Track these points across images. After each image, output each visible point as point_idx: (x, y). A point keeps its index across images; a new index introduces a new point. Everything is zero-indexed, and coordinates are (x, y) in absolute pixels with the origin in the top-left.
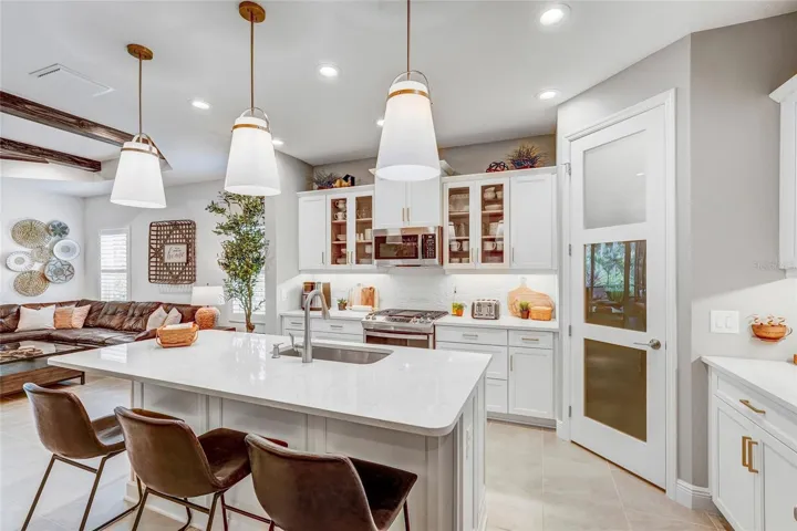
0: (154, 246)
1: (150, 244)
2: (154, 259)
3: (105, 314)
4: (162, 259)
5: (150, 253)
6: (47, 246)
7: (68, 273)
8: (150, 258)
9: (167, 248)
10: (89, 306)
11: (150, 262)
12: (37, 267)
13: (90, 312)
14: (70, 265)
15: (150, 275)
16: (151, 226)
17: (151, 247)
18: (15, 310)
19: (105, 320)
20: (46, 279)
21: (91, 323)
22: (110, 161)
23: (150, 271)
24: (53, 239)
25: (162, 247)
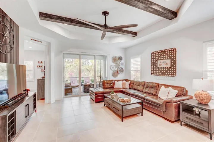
0: (153, 61)
1: (151, 60)
2: (152, 66)
3: (136, 85)
4: (156, 66)
5: (151, 64)
6: (118, 63)
7: (122, 71)
8: (151, 66)
9: (159, 62)
10: (130, 82)
11: (151, 67)
12: (116, 69)
13: (130, 84)
14: (123, 69)
15: (151, 72)
16: (152, 53)
17: (152, 62)
18: (113, 82)
19: (135, 87)
20: (118, 73)
21: (131, 87)
22: (141, 30)
23: (151, 70)
24: (119, 61)
25: (157, 61)
